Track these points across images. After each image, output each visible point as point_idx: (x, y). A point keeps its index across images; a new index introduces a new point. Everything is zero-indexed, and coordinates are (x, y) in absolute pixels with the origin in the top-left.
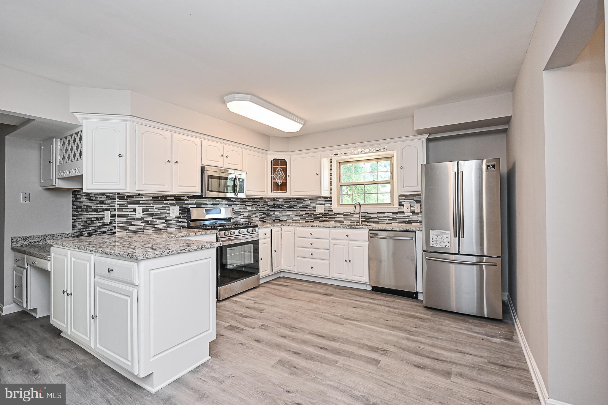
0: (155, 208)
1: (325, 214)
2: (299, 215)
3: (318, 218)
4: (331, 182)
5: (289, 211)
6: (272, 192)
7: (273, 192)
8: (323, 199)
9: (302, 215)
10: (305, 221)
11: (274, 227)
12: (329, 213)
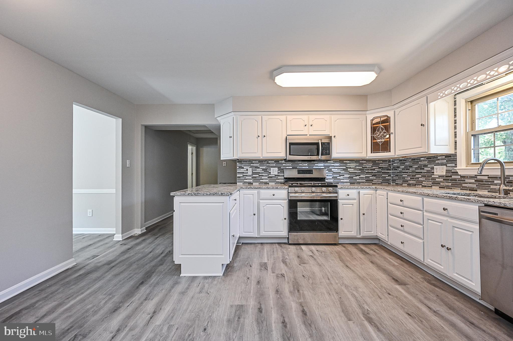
0: (261, 169)
1: (446, 178)
2: (415, 179)
3: (437, 184)
4: (455, 132)
5: (405, 174)
6: (371, 153)
7: (373, 153)
8: (444, 157)
9: (418, 178)
10: (422, 186)
11: (362, 189)
12: (453, 177)
